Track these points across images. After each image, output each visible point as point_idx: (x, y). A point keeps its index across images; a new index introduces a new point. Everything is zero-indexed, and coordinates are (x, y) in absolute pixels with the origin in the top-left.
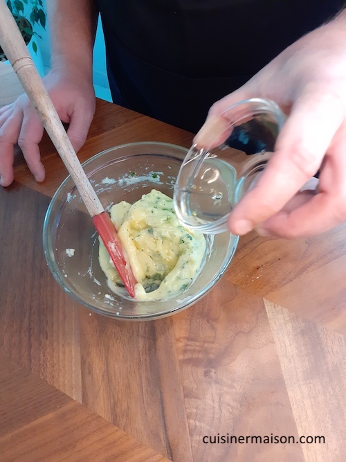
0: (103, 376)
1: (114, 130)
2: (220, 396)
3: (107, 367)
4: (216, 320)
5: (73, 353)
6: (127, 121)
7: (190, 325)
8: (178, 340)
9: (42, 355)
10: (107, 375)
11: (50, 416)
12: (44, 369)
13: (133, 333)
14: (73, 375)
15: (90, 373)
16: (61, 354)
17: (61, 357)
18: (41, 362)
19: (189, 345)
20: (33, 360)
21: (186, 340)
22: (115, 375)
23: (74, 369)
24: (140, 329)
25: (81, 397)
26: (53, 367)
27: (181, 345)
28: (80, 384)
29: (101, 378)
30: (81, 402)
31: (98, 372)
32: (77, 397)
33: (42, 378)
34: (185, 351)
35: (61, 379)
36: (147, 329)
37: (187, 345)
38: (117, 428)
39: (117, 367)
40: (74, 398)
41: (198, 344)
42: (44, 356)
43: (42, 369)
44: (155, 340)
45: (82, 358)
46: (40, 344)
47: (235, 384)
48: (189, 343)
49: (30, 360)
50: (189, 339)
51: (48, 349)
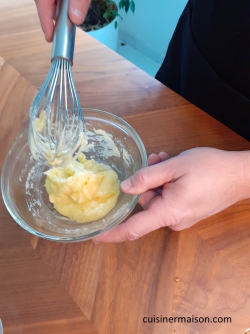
0: (111, 304)
1: (165, 110)
3: (115, 298)
4: (210, 291)
5: (93, 278)
6: (177, 105)
7: (188, 288)
8: (175, 297)
9: (70, 271)
10: (114, 304)
12: (69, 283)
13: (141, 279)
14: (89, 296)
15: (101, 298)
16: (84, 276)
17: (84, 278)
18: (69, 277)
19: (184, 305)
20: (63, 274)
21: (181, 300)
22: (119, 306)
23: (90, 291)
24: (147, 277)
25: (90, 315)
26: (76, 284)
27: (176, 301)
28: (92, 305)
29: (108, 306)
30: (89, 319)
31: (108, 300)
32: (87, 314)
33: (66, 289)
34: (178, 308)
35: (80, 295)
36: (152, 279)
37: (181, 303)
39: (122, 301)
40: (85, 314)
41: (190, 306)
42: (72, 272)
43: (68, 282)
44: (157, 290)
45: (99, 284)
46: (71, 263)
48: (184, 302)
49: (61, 272)
50: (184, 299)
51: (76, 269)
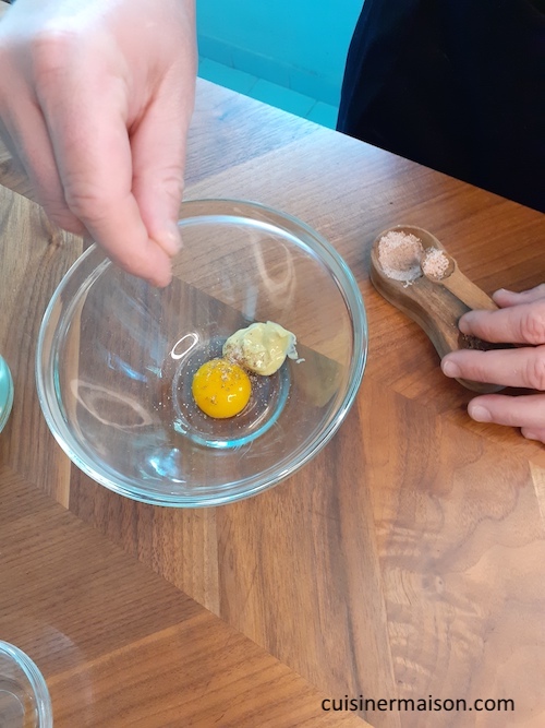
0: (254, 574)
2: (449, 621)
3: (260, 560)
4: (444, 494)
5: (205, 532)
7: (400, 500)
8: (379, 524)
10: (260, 574)
11: (169, 632)
12: (159, 555)
13: (302, 507)
14: (206, 570)
15: (232, 568)
16: (186, 533)
17: (186, 538)
18: (155, 545)
19: (398, 534)
20: (140, 542)
21: (391, 526)
22: (272, 573)
23: (206, 559)
24: (314, 500)
25: (218, 606)
26: (173, 554)
27: (383, 532)
28: (217, 585)
29: (249, 579)
30: (217, 613)
31: (245, 567)
32: (212, 606)
33: (156, 570)
34: (390, 544)
35: (186, 574)
36: (325, 503)
37: (394, 534)
38: (275, 660)
39: (276, 561)
40: (207, 606)
41: (412, 533)
42: (158, 535)
43: (155, 556)
44: (339, 520)
45: (220, 542)
46: (152, 515)
47: (474, 605)
48: (398, 530)
49: (137, 540)
50: (397, 523)
51: (165, 526)
